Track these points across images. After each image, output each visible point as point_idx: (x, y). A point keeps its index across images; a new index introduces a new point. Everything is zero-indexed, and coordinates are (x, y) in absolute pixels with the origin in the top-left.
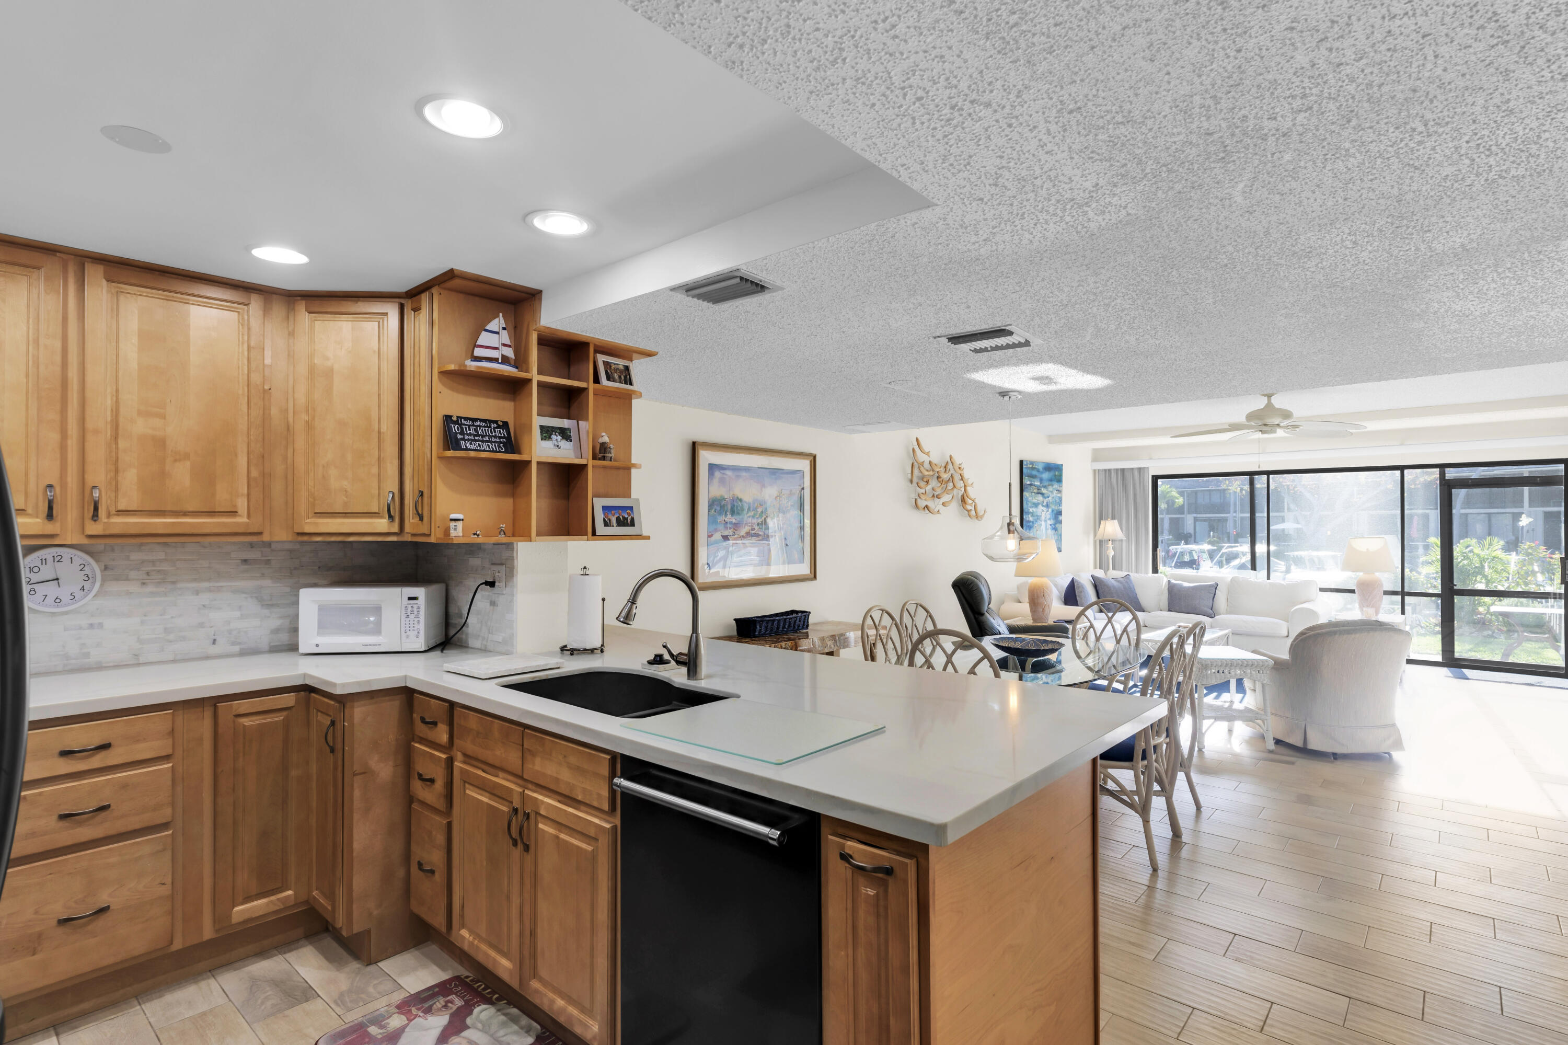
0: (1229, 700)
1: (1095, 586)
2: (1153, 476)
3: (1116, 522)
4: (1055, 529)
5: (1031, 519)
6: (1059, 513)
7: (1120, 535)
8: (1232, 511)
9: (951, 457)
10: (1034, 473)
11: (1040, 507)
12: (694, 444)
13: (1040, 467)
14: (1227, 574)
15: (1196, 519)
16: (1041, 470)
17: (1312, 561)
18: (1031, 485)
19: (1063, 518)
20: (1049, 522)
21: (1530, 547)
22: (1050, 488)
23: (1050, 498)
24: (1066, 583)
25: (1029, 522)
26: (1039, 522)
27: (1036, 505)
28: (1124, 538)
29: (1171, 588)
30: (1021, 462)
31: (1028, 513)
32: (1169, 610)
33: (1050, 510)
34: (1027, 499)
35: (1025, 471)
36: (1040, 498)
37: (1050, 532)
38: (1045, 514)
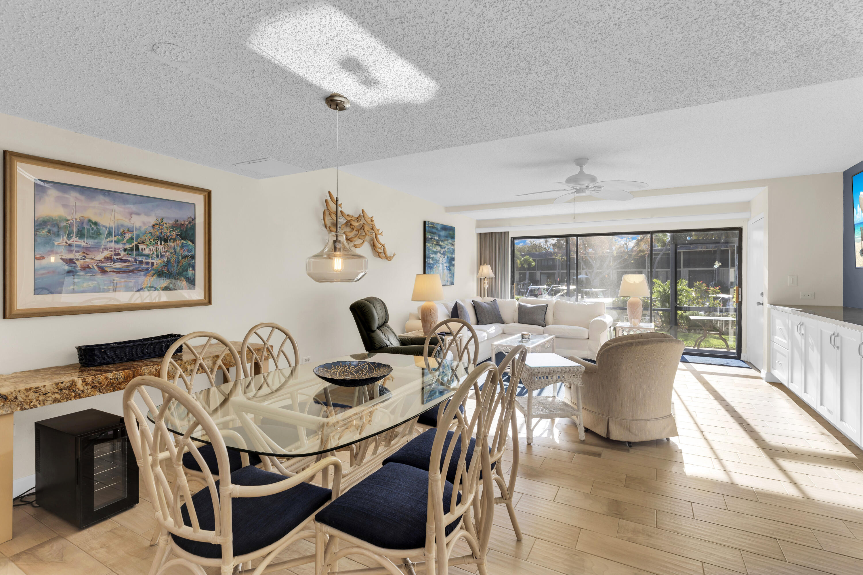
0: (552, 395)
1: (474, 307)
2: (511, 238)
3: (489, 266)
4: (450, 270)
5: (431, 262)
6: (453, 259)
7: (492, 275)
8: (557, 269)
9: (363, 211)
10: (434, 230)
11: (439, 254)
12: (5, 152)
13: (439, 227)
14: (554, 299)
15: (541, 273)
16: (439, 229)
17: (593, 294)
18: (431, 238)
19: (456, 262)
20: (445, 265)
21: (699, 284)
22: (446, 242)
23: (446, 249)
24: (452, 305)
25: (430, 264)
26: (438, 265)
27: (435, 253)
28: (494, 276)
29: (520, 307)
30: (425, 222)
31: (429, 258)
32: (519, 323)
33: (446, 257)
34: (428, 247)
35: (427, 228)
36: (439, 248)
37: (446, 272)
38: (442, 259)
